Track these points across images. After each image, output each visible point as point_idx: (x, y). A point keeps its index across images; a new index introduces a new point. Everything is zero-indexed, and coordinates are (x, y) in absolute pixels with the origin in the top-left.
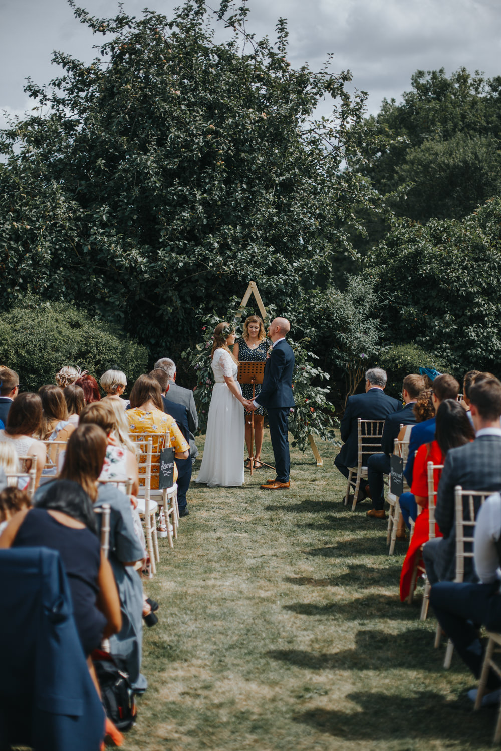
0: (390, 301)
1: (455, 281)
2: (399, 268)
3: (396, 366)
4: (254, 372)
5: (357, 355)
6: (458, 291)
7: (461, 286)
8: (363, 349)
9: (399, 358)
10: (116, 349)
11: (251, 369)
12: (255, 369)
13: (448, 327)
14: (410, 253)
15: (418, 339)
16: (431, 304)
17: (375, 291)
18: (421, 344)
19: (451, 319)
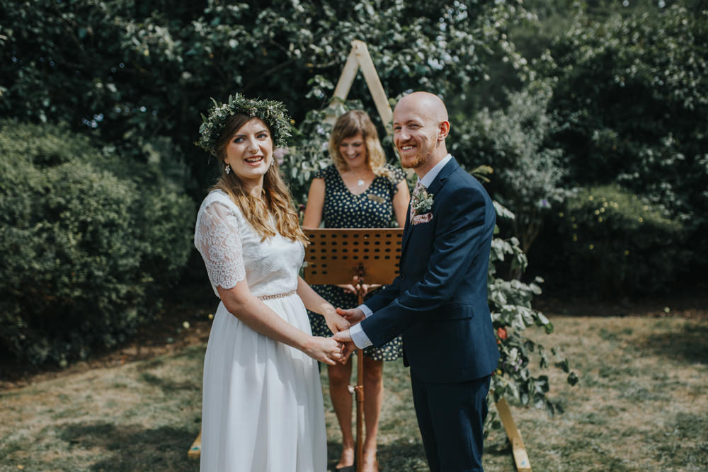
0: (572, 123)
1: (676, 88)
2: (583, 77)
3: (596, 218)
4: (361, 255)
5: (531, 204)
6: (682, 102)
7: (687, 95)
8: (540, 193)
9: (600, 205)
10: (118, 202)
11: (351, 247)
12: (361, 247)
13: (669, 157)
14: (598, 55)
15: (620, 177)
16: (635, 125)
17: (549, 111)
18: (625, 183)
19: (673, 145)
